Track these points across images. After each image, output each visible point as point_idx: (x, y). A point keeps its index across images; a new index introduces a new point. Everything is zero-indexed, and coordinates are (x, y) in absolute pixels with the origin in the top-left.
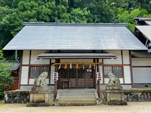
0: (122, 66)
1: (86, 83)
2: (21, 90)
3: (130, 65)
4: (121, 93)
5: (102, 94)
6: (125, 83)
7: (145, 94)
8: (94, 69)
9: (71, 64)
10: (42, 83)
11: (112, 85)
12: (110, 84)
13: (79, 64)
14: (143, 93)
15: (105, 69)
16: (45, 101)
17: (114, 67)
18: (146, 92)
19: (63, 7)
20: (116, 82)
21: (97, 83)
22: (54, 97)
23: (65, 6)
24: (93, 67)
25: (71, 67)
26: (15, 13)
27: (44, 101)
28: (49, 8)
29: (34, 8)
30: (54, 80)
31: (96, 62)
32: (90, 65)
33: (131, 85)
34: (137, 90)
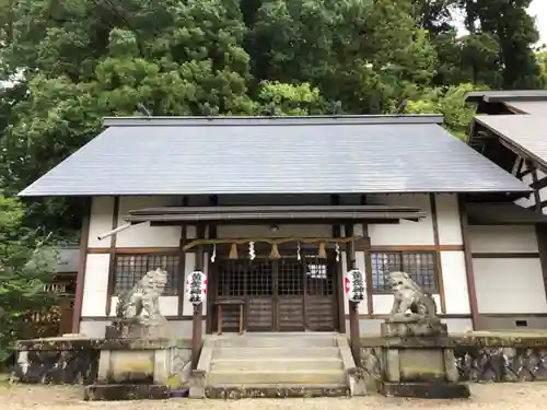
0: (433, 253)
1: (309, 311)
2: (83, 335)
3: (463, 248)
4: (443, 349)
5: (365, 353)
6: (448, 312)
7: (529, 352)
8: (338, 259)
9: (251, 244)
10: (144, 312)
11: (407, 319)
12: (400, 316)
13: (280, 242)
14: (522, 348)
15: (373, 261)
16: (156, 379)
17: (405, 257)
18: (532, 345)
19: (235, 75)
20: (422, 309)
21: (347, 311)
22: (190, 363)
23: (241, 74)
24: (331, 253)
25: (252, 252)
26: (88, 95)
27: (150, 379)
28: (193, 79)
29: (146, 79)
30: (191, 300)
31: (343, 235)
32: (322, 247)
33: (469, 320)
34: (498, 338)
